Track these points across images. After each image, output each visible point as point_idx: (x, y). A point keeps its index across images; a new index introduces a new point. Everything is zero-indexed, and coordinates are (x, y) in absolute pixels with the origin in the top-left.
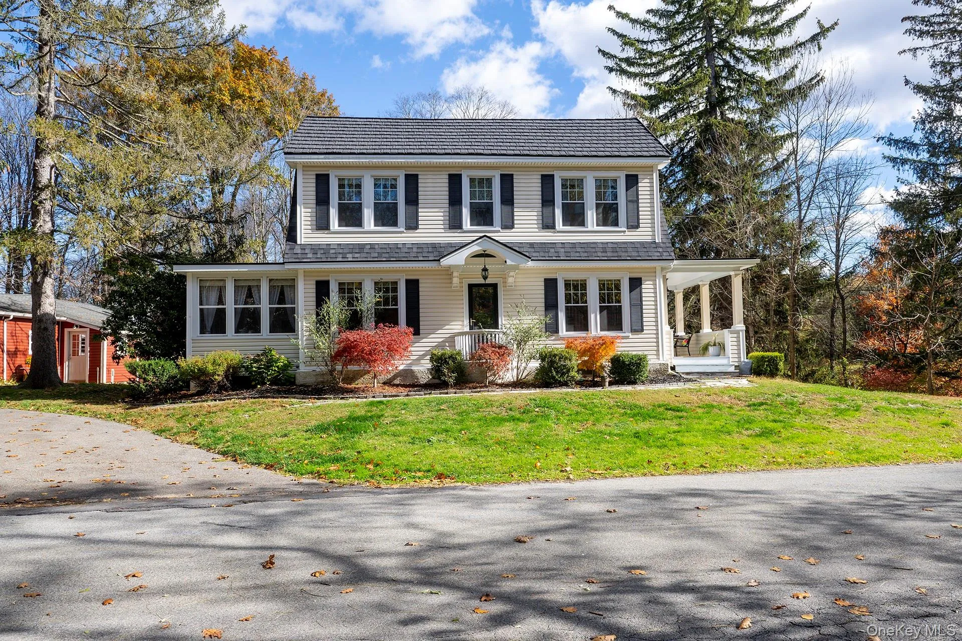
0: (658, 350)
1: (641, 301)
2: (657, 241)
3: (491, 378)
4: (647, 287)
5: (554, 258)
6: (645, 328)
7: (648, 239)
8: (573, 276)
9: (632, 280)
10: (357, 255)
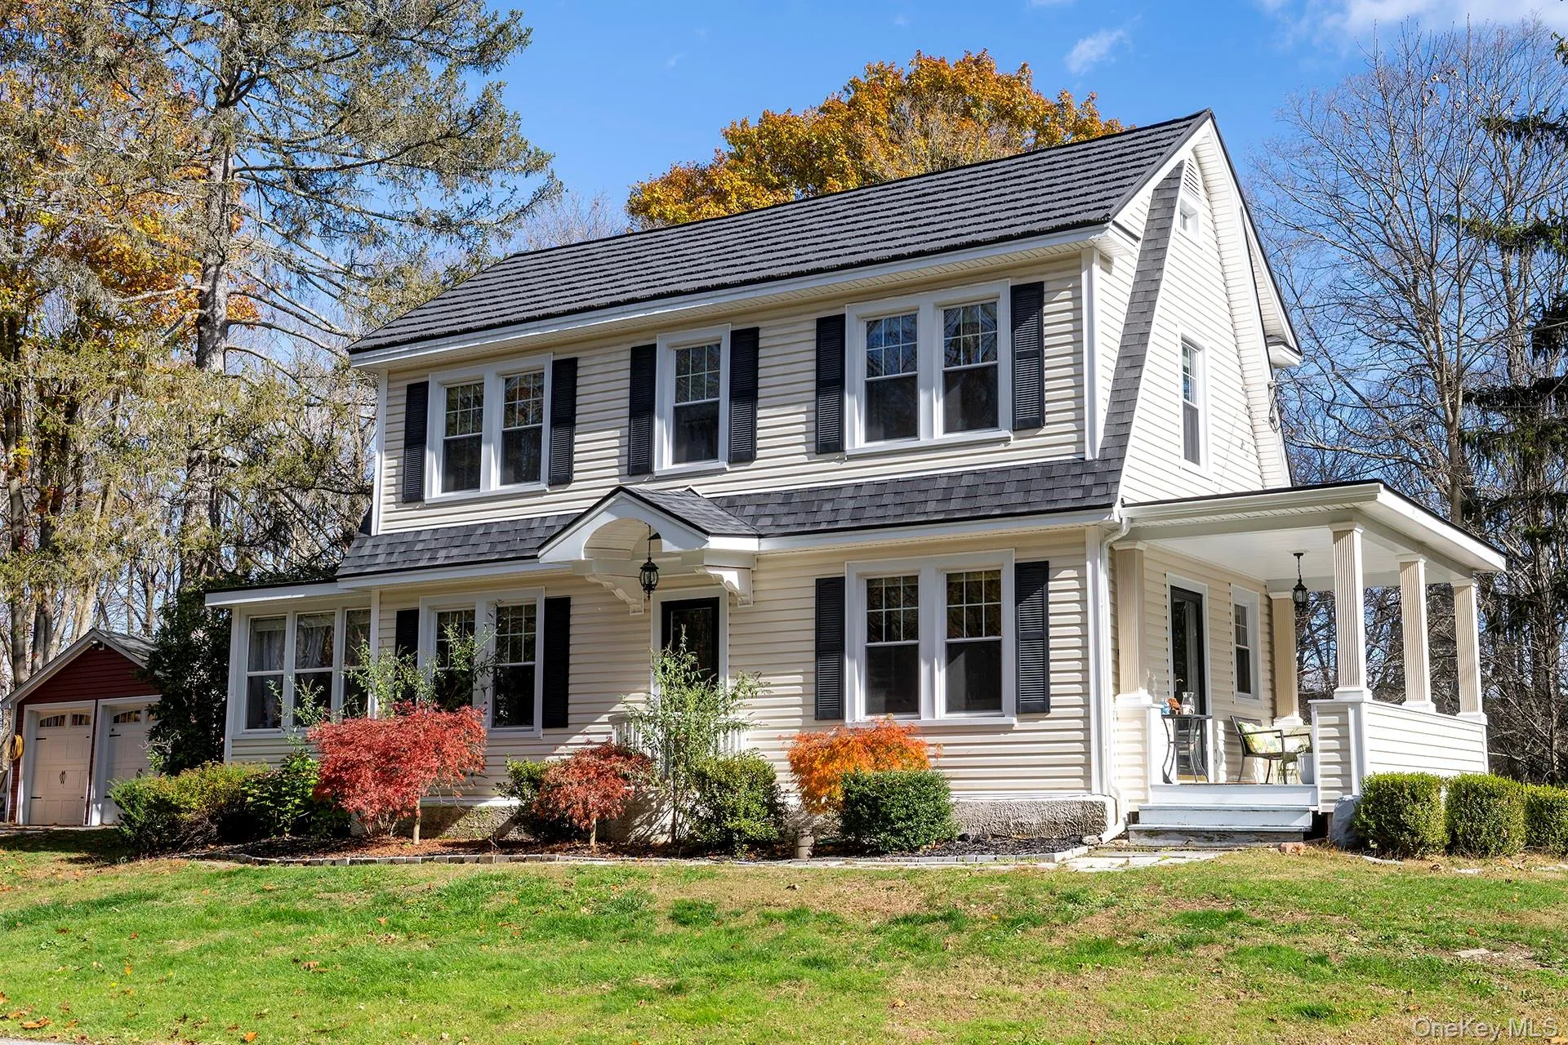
0: (1087, 765)
1: (1045, 626)
2: (1088, 457)
3: (641, 831)
4: (1061, 587)
5: (823, 526)
6: (1053, 701)
7: (1066, 454)
8: (890, 568)
9: (1021, 569)
10: (455, 552)
